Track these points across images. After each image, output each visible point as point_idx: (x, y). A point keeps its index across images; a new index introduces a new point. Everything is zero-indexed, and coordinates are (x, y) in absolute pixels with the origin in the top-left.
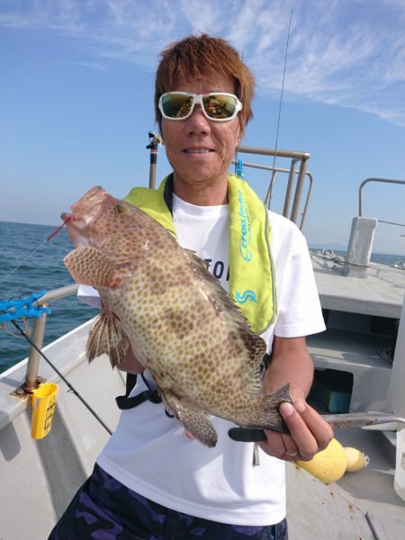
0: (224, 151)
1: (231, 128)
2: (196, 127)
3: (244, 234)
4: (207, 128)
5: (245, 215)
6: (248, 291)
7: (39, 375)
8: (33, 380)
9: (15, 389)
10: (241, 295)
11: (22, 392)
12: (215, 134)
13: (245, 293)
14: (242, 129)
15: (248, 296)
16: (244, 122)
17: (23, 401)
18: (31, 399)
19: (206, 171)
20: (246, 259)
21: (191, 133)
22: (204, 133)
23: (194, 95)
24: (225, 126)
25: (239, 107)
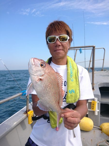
0: (65, 50)
1: (67, 44)
2: (57, 44)
3: (71, 73)
4: (60, 44)
5: (71, 68)
6: (72, 90)
7: (29, 109)
8: (28, 110)
9: (24, 112)
10: (70, 91)
11: (25, 113)
12: (62, 45)
13: (71, 90)
14: (70, 44)
15: (72, 91)
16: (70, 42)
17: (26, 115)
18: (27, 114)
19: (60, 55)
20: (72, 81)
21: (56, 46)
22: (59, 46)
23: (56, 36)
24: (65, 43)
25: (68, 38)
